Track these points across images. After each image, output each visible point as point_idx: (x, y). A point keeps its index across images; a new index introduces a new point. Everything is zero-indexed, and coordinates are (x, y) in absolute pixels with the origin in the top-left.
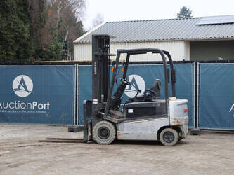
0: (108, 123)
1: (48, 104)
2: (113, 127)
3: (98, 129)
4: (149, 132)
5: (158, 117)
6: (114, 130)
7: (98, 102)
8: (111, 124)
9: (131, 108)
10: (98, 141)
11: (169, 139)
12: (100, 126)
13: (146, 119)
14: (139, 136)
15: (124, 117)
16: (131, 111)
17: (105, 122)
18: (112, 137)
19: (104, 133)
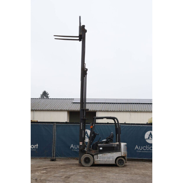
0: (89, 155)
1: (37, 145)
2: (92, 157)
3: (84, 158)
4: (111, 159)
5: (115, 152)
6: (93, 159)
7: (82, 144)
8: (91, 156)
9: (101, 147)
10: (84, 165)
11: (121, 163)
12: (85, 157)
13: (109, 153)
14: (106, 162)
15: (97, 152)
16: (101, 148)
17: (88, 154)
18: (91, 163)
19: (87, 160)
